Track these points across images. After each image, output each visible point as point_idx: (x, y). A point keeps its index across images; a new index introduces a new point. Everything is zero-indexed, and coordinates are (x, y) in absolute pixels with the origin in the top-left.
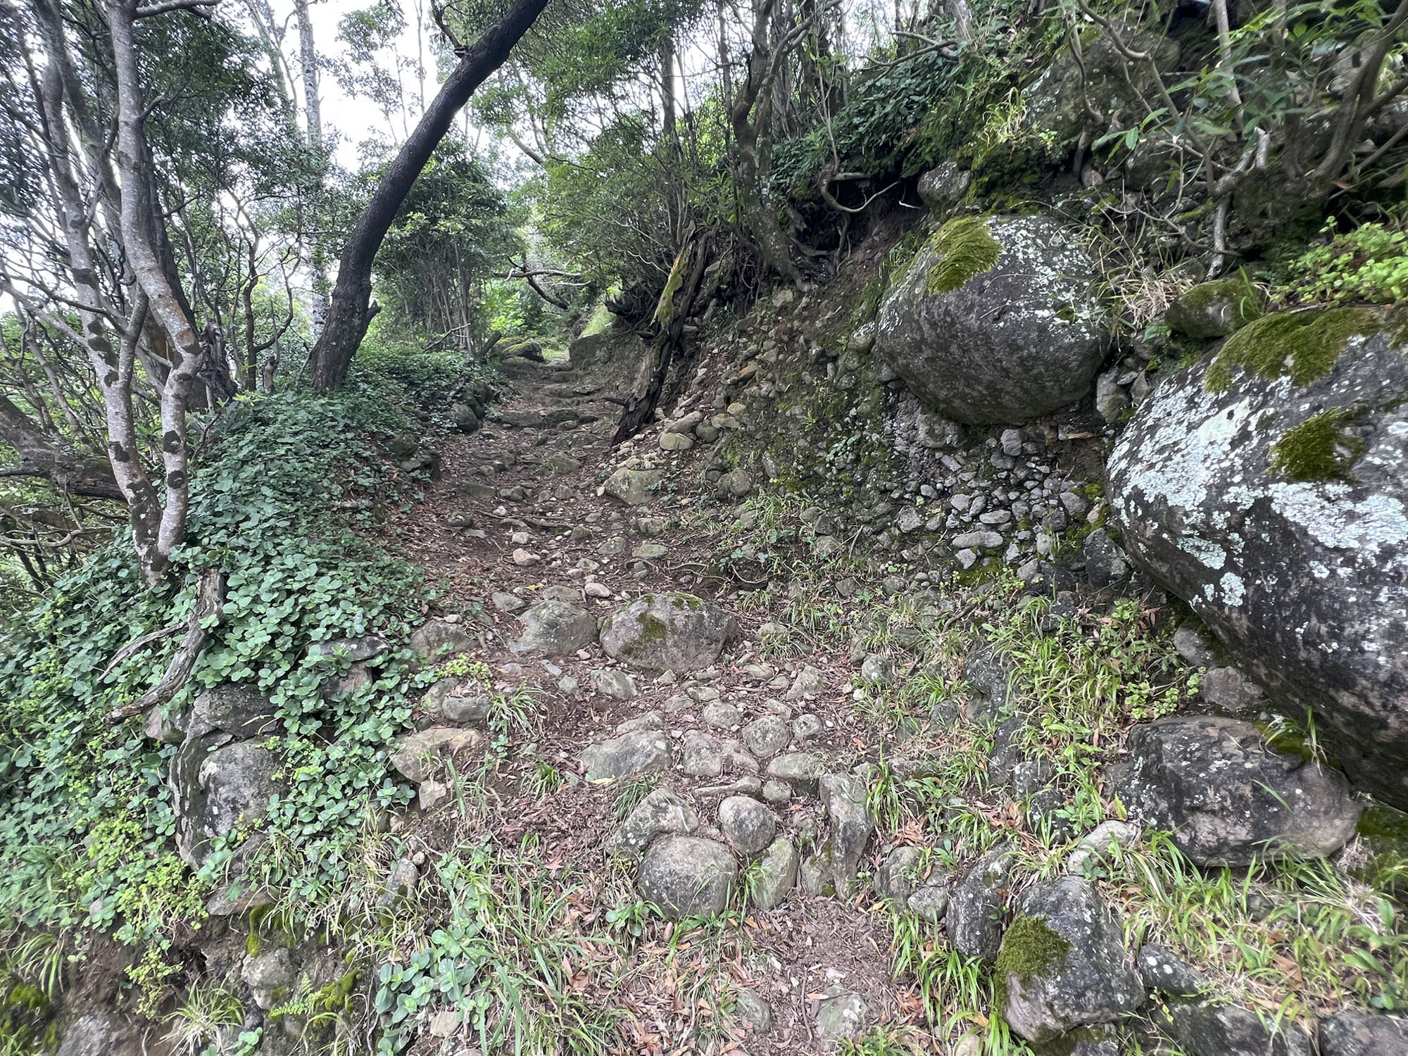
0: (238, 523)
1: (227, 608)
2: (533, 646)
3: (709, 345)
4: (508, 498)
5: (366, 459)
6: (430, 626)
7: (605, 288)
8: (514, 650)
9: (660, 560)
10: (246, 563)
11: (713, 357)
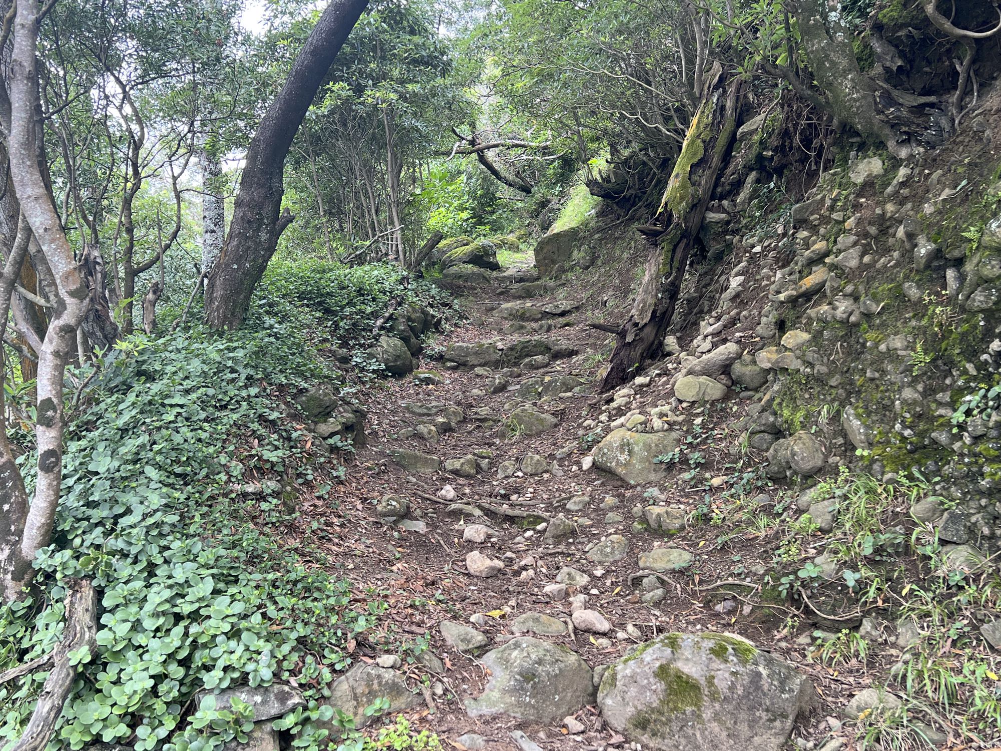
0: (117, 518)
1: (103, 637)
2: (500, 708)
3: (748, 240)
4: (456, 472)
5: (273, 422)
6: (358, 671)
7: (585, 161)
8: (473, 713)
9: (681, 573)
10: (124, 574)
11: (753, 259)
